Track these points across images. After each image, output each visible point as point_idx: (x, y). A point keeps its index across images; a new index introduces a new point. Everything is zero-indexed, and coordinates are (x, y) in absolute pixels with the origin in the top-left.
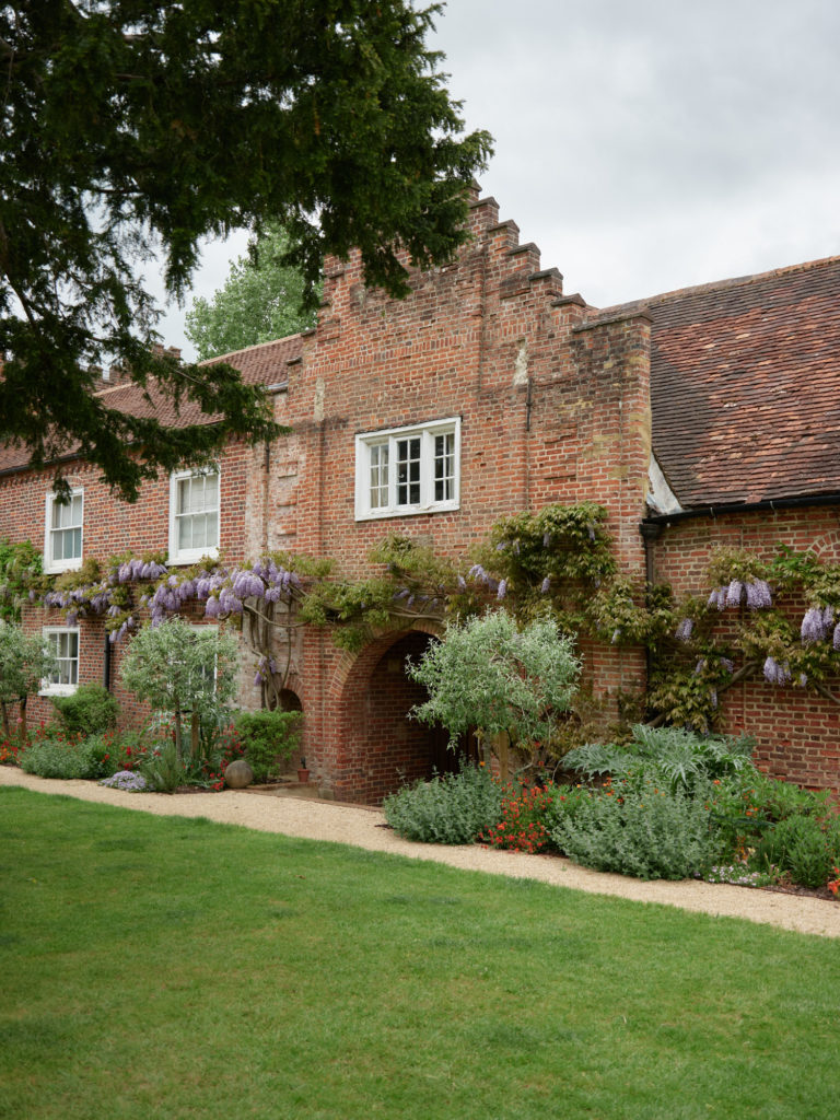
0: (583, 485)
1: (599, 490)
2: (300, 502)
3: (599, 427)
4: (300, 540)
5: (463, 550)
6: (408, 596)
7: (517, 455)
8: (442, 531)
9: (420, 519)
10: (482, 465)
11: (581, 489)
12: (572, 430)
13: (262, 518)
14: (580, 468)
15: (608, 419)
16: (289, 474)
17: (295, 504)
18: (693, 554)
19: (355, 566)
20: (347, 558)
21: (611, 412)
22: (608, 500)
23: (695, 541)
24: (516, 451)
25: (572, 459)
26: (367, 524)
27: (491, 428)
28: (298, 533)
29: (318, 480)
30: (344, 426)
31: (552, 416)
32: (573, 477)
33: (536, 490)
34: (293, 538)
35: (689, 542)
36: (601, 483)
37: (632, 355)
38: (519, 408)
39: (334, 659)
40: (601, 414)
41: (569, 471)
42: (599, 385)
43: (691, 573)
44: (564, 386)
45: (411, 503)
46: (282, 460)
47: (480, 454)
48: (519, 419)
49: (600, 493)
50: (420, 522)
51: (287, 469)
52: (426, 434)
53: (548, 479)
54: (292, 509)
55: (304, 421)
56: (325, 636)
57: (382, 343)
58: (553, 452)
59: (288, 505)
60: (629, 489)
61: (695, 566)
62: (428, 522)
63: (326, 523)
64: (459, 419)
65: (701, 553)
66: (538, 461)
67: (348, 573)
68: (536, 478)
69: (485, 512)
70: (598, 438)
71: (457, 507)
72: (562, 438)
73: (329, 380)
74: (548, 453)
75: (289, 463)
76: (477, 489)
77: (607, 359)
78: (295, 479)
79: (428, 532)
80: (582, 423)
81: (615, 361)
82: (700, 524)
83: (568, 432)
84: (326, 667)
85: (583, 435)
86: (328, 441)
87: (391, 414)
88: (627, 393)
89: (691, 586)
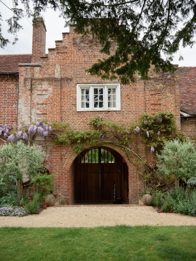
0: (163, 107)
1: (170, 108)
2: (49, 103)
3: (169, 92)
4: (49, 116)
5: (122, 122)
6: (102, 136)
7: (142, 97)
8: (114, 116)
9: (104, 112)
10: (128, 98)
11: (162, 107)
12: (160, 92)
13: (29, 108)
14: (163, 102)
15: (172, 90)
16: (43, 94)
17: (46, 104)
18: (190, 127)
19: (76, 126)
20: (73, 123)
21: (172, 89)
22: (173, 111)
23: (190, 124)
24: (142, 95)
25: (159, 100)
26: (82, 113)
27: (132, 88)
28: (48, 114)
29: (59, 97)
30: (71, 81)
31: (152, 87)
32: (160, 105)
33: (148, 107)
34: (46, 115)
35: (189, 124)
36: (170, 107)
37: (176, 75)
38: (142, 84)
39: (66, 156)
40: (169, 89)
41: (159, 103)
42: (168, 81)
43: (190, 131)
44: (155, 80)
45: (99, 107)
46: (39, 89)
47: (127, 95)
48: (142, 87)
49: (170, 109)
50: (104, 113)
51: (42, 92)
52: (106, 87)
53: (152, 104)
54: (44, 105)
55: (49, 77)
56: (63, 148)
57: (87, 58)
58: (153, 97)
59: (43, 104)
60: (177, 109)
61: (191, 130)
62: (108, 113)
63: (62, 111)
64: (120, 84)
65: (192, 127)
66: (148, 99)
67: (73, 128)
68: (148, 104)
69: (130, 112)
70: (169, 95)
71: (120, 110)
72: (156, 94)
73: (61, 65)
74: (151, 97)
75: (43, 90)
76: (127, 105)
77: (169, 75)
78: (46, 95)
79: (108, 116)
80: (162, 91)
81: (171, 76)
82: (192, 119)
83: (158, 92)
84: (63, 159)
85: (163, 94)
86: (63, 85)
87: (91, 79)
88: (175, 84)
89: (189, 135)
